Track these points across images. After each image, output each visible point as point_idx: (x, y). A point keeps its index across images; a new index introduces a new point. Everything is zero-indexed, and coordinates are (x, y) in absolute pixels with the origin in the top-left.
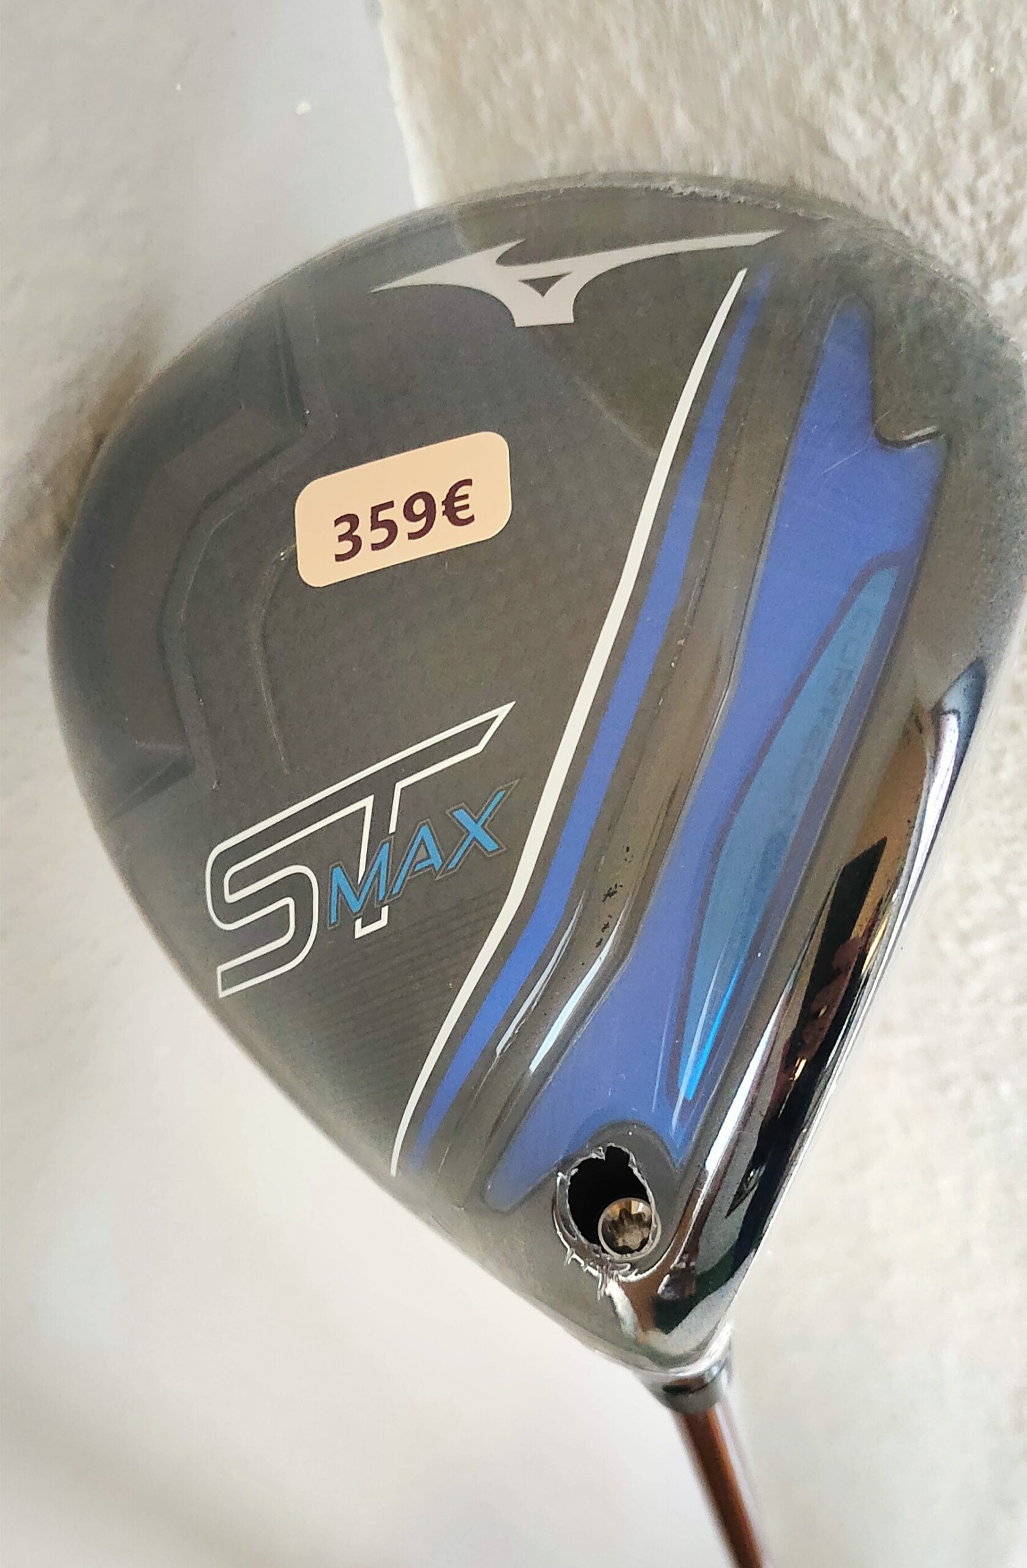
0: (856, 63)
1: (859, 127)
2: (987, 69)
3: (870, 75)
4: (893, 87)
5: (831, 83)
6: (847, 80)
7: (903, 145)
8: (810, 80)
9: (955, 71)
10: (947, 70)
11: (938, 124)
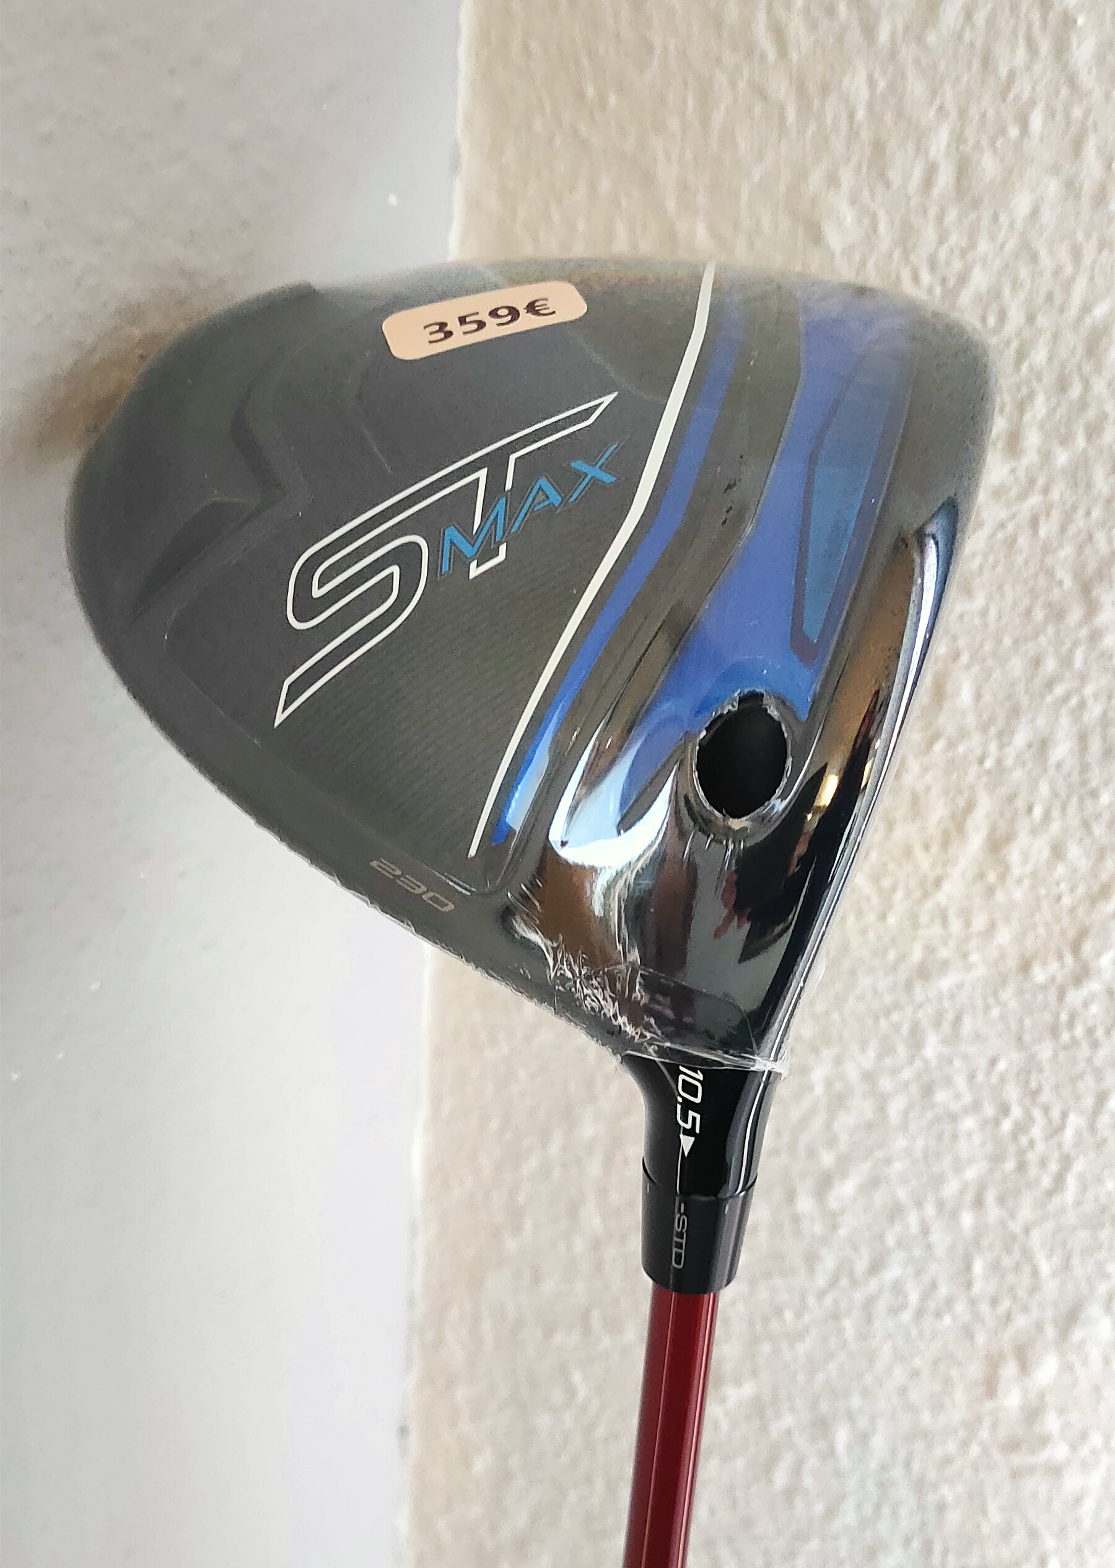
0: (855, 159)
1: (849, 216)
2: (958, 149)
3: (864, 169)
4: (882, 175)
5: (833, 180)
6: (846, 176)
7: (882, 227)
8: (816, 179)
9: (932, 153)
10: (927, 154)
11: (914, 202)
